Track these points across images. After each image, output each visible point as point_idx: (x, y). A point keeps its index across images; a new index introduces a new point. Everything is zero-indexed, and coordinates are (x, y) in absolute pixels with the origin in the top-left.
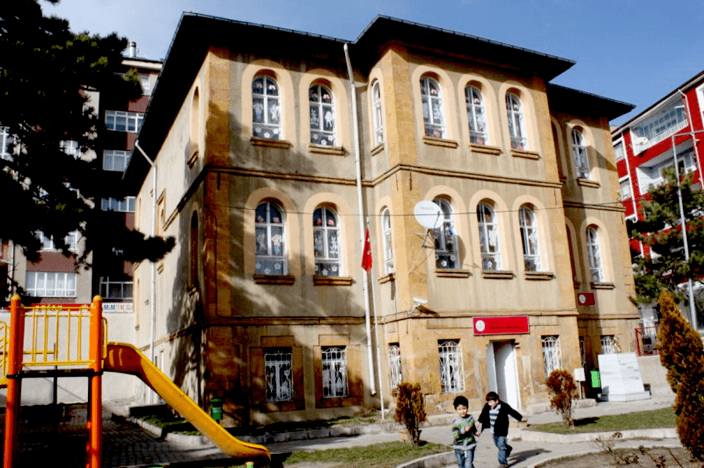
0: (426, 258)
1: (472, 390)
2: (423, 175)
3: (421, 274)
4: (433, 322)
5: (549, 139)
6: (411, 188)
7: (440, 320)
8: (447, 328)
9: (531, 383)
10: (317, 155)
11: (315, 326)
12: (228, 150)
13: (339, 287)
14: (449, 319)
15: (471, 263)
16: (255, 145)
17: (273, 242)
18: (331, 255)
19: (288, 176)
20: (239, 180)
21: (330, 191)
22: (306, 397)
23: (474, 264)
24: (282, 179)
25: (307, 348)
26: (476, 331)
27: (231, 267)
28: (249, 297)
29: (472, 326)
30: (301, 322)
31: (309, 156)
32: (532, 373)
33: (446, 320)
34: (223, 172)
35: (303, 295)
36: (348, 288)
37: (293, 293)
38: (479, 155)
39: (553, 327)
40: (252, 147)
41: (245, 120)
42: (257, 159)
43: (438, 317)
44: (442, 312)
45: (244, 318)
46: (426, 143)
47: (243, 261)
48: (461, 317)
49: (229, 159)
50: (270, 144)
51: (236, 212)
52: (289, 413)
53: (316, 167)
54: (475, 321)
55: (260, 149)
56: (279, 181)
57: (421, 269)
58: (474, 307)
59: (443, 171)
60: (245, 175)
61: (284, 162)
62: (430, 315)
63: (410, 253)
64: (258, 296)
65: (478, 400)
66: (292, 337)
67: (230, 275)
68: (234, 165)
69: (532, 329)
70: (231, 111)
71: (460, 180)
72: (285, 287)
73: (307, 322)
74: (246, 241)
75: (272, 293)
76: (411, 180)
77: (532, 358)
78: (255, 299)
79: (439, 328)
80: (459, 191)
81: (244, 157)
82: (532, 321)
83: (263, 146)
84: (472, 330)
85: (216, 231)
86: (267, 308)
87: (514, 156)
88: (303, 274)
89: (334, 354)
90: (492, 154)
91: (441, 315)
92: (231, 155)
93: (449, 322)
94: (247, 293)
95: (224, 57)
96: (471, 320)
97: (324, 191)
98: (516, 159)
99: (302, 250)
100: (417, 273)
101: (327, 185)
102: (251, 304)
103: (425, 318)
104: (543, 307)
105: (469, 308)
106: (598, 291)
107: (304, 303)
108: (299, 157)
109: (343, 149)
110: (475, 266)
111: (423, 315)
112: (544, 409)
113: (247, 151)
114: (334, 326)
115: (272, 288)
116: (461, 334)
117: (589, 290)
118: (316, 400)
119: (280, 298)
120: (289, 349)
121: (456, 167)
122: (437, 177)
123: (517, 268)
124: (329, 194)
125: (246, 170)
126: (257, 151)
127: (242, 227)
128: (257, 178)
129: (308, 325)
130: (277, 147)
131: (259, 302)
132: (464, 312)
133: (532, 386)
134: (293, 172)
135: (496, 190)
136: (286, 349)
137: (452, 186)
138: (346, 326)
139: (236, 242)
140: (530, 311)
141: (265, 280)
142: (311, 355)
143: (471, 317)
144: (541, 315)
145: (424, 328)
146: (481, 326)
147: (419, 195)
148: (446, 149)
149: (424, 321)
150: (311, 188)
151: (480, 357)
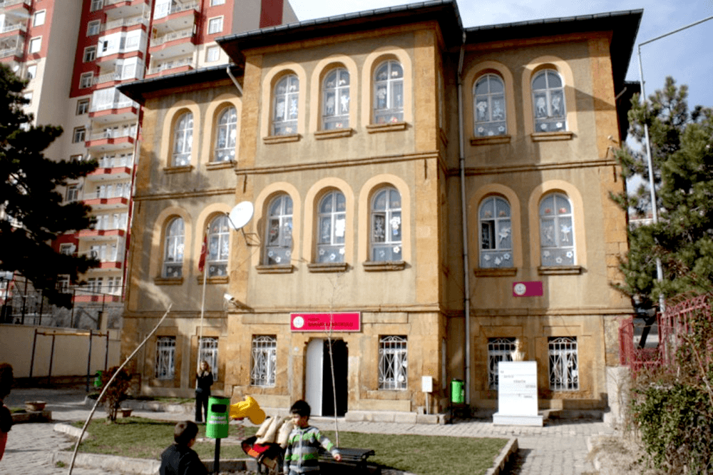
0: (250, 257)
1: (282, 387)
2: (259, 175)
3: (243, 272)
4: (249, 317)
5: (428, 101)
6: (245, 190)
7: (256, 316)
8: (263, 324)
9: (357, 387)
10: (213, 172)
11: (194, 319)
12: (148, 182)
13: (218, 285)
14: (266, 315)
15: (298, 258)
16: (167, 174)
17: (177, 250)
18: (221, 258)
19: (186, 195)
20: (153, 204)
21: (220, 201)
22: (182, 378)
23: (302, 258)
24: (183, 197)
25: (186, 338)
26: (293, 327)
27: (141, 274)
28: (150, 296)
29: (289, 322)
30: (184, 316)
31: (205, 173)
32: (359, 376)
33: (263, 315)
34: (143, 200)
35: (189, 293)
36: (225, 286)
37: (181, 291)
38: (326, 141)
39: (398, 325)
40: (165, 176)
41: (163, 155)
42: (167, 184)
43: (254, 313)
44: (258, 308)
45: (145, 312)
46: (266, 144)
47: (149, 268)
48: (278, 313)
49: (148, 189)
50: (177, 171)
51: (148, 230)
52: (168, 389)
53: (210, 182)
54: (293, 317)
55: (170, 176)
56: (181, 199)
57: (244, 267)
58: (295, 303)
59: (279, 167)
60: (157, 200)
61: (186, 184)
62: (245, 311)
63: (235, 253)
64: (156, 295)
65: (288, 398)
66: (175, 328)
67: (139, 279)
68: (151, 193)
69: (366, 327)
70: (153, 150)
71: (299, 173)
72: (176, 287)
73: (189, 316)
74: (152, 252)
75: (166, 292)
76: (245, 183)
77: (361, 359)
78: (154, 298)
79: (254, 324)
80: (295, 185)
81: (158, 184)
82: (367, 318)
83: (172, 173)
84: (289, 327)
85: (134, 247)
86: (161, 304)
87: (370, 133)
88: (191, 276)
89: (208, 344)
90: (341, 137)
91: (256, 311)
92: (150, 185)
93: (265, 318)
94: (149, 292)
95: (154, 109)
96: (289, 316)
97: (214, 202)
98: (374, 136)
99: (192, 255)
100: (239, 271)
101: (218, 196)
102: (151, 301)
103: (241, 313)
104: (385, 302)
105: (289, 304)
106: (551, 279)
107: (188, 299)
108: (199, 175)
109: (231, 162)
110: (302, 260)
111: (240, 310)
112: (362, 418)
113: (162, 180)
114: (210, 320)
115: (166, 288)
116: (278, 330)
117: (535, 277)
118: (190, 381)
119: (172, 297)
120: (174, 337)
121: (295, 161)
122: (274, 175)
123: (356, 259)
124: (219, 204)
125: (157, 195)
126: (168, 178)
127: (151, 241)
128: (165, 200)
129: (189, 318)
130: (182, 172)
131: (156, 299)
132: (283, 308)
133: (357, 391)
134: (192, 190)
135: (340, 176)
136: (171, 338)
137: (288, 181)
138: (220, 319)
139: (145, 253)
140: (366, 306)
141: (161, 281)
142: (189, 343)
143: (289, 313)
144: (380, 311)
145: (240, 323)
146: (299, 322)
147: (252, 196)
148: (288, 144)
149: (240, 316)
150: (204, 201)
151: (296, 354)
